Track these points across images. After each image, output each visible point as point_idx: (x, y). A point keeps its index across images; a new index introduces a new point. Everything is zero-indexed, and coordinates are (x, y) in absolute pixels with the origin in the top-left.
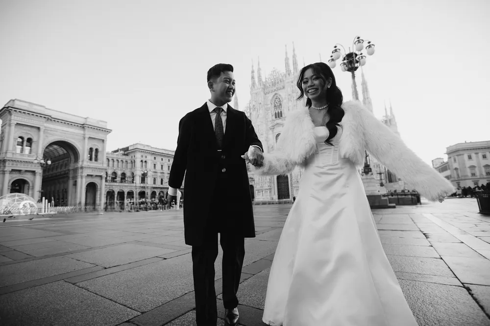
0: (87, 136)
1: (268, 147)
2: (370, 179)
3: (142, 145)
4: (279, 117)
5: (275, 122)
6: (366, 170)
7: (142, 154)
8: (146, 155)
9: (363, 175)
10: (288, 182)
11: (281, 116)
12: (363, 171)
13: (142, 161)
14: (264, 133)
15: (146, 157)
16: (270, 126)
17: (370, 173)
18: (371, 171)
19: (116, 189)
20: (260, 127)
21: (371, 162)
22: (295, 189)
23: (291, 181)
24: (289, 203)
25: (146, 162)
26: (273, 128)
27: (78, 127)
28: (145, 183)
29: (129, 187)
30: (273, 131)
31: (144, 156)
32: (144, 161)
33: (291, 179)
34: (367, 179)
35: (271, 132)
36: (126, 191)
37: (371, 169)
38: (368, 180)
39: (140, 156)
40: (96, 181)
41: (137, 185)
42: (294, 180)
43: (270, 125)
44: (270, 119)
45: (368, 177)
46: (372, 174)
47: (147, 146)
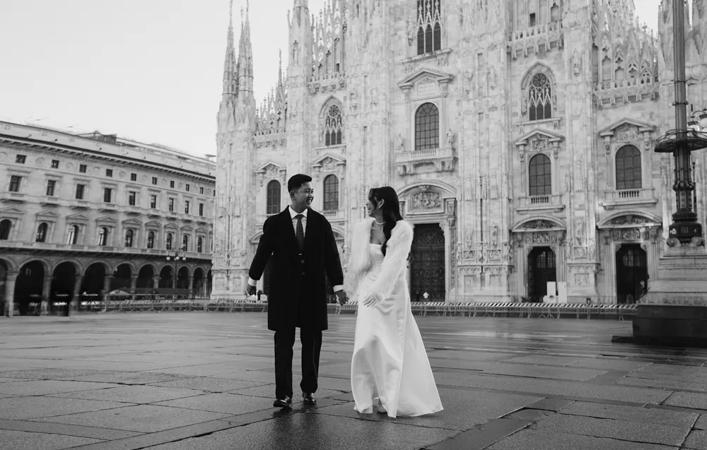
1: (391, 144)
2: (695, 257)
4: (429, 50)
5: (418, 68)
6: (685, 231)
9: (671, 245)
10: (443, 251)
11: (438, 47)
12: (674, 231)
14: (381, 97)
16: (400, 79)
17: (696, 240)
18: (699, 234)
20: (368, 79)
21: (699, 206)
22: (464, 272)
23: (452, 248)
24: (441, 313)
26: (409, 85)
30: (407, 95)
33: (453, 243)
34: (684, 256)
35: (402, 96)
37: (699, 227)
38: (687, 262)
42: (462, 245)
43: (401, 77)
44: (403, 58)
45: (688, 253)
46: (702, 244)
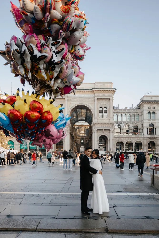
0: (96, 98)
3: (149, 96)
7: (150, 105)
8: (154, 106)
13: (149, 112)
15: (154, 108)
19: (125, 140)
25: (154, 112)
27: (89, 92)
28: (153, 134)
29: (136, 139)
31: (152, 108)
32: (152, 112)
36: (134, 142)
39: (147, 109)
40: (106, 134)
41: (145, 136)
47: (155, 96)
